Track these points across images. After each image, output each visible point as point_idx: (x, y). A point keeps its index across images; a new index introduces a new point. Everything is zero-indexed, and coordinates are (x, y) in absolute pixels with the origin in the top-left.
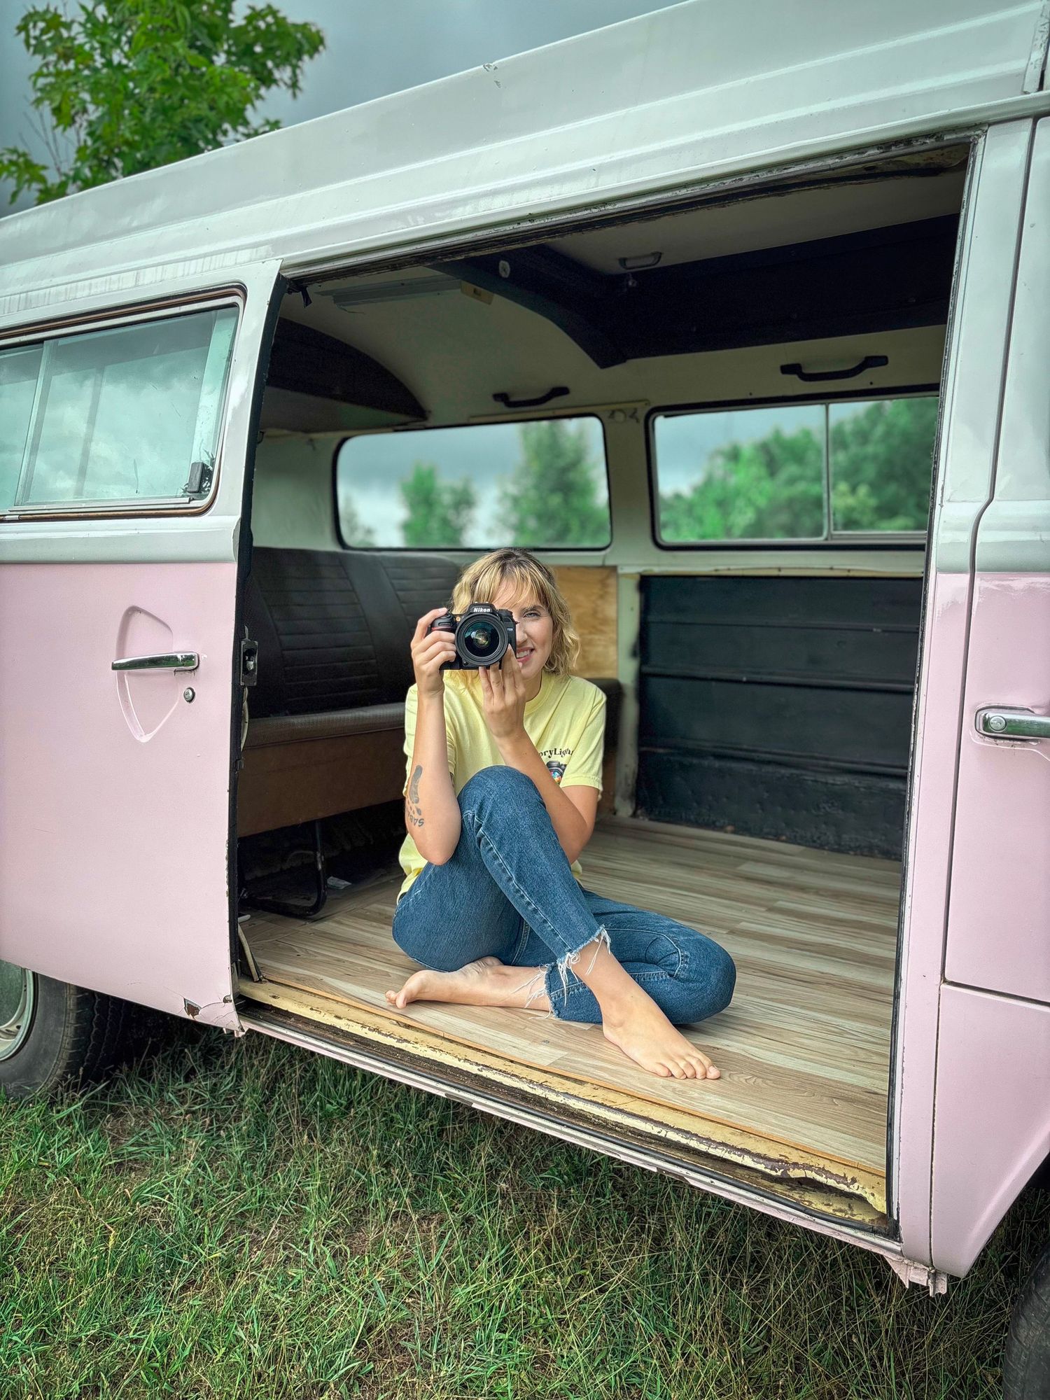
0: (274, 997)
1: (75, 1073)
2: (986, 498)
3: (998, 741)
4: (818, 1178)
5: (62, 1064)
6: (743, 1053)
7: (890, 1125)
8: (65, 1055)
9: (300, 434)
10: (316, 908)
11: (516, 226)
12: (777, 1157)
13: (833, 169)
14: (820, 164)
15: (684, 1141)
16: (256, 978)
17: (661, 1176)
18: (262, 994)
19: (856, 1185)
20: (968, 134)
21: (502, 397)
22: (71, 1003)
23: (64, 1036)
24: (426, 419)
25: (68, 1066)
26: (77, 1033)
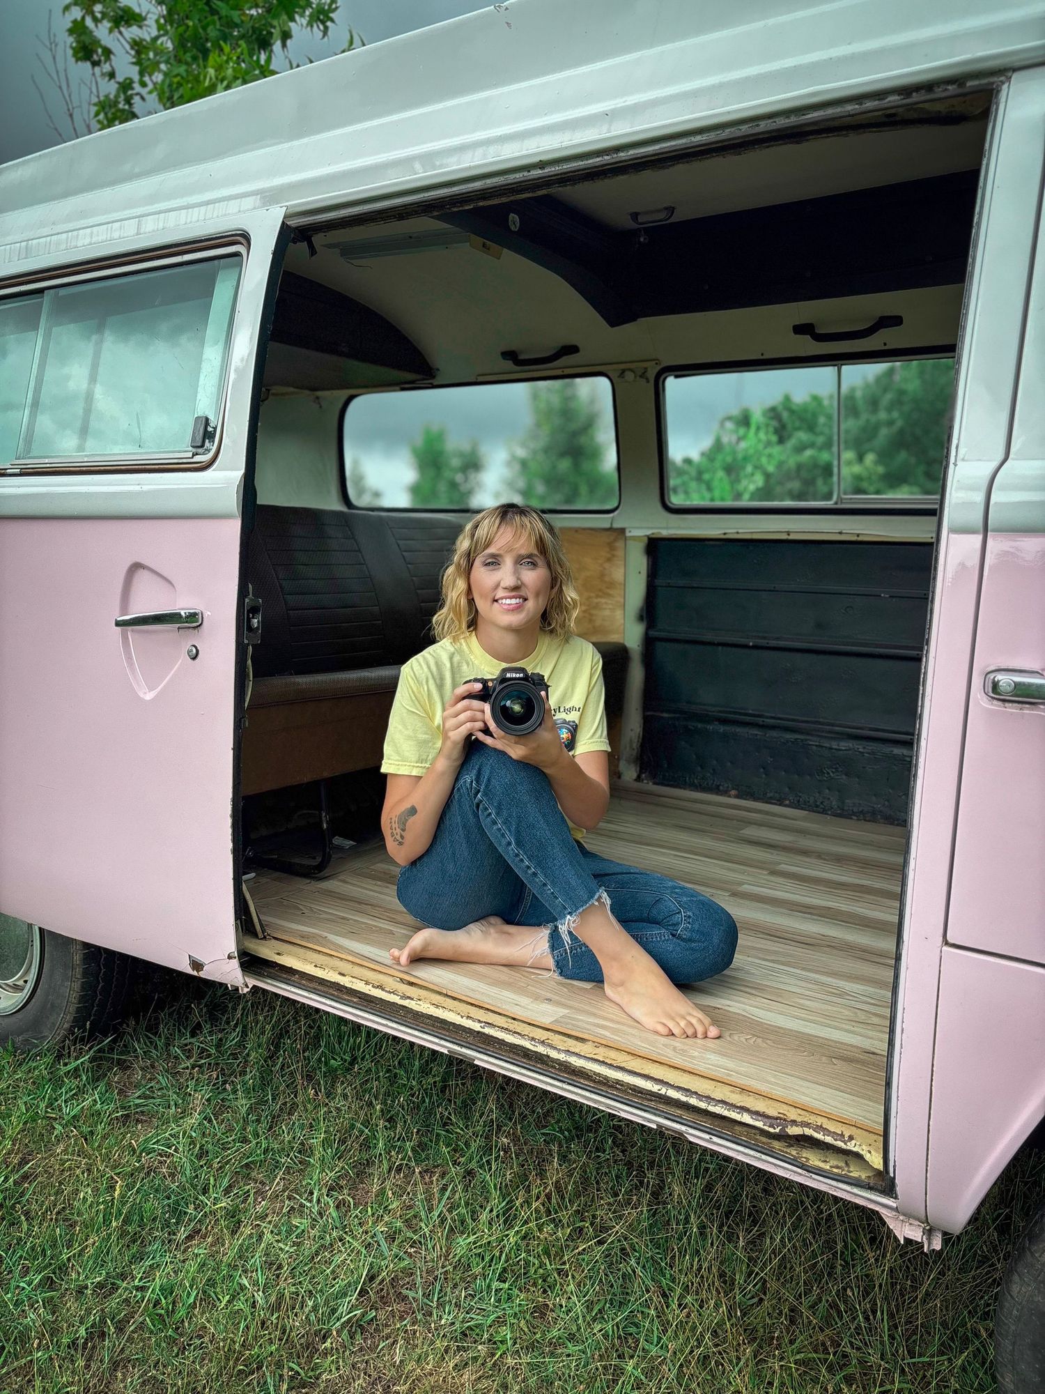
0: (278, 954)
1: (83, 1027)
2: (1001, 457)
3: (1007, 705)
4: (816, 1135)
5: (69, 1018)
6: (744, 1014)
7: (888, 1084)
8: (72, 1009)
9: (307, 392)
10: (321, 867)
11: (526, 174)
12: (775, 1114)
14: (839, 110)
15: (684, 1099)
16: (261, 935)
17: (661, 1132)
18: (266, 951)
19: (853, 1142)
20: (992, 80)
21: (510, 355)
22: (78, 958)
23: (70, 991)
24: (434, 377)
25: (76, 1020)
26: (83, 988)
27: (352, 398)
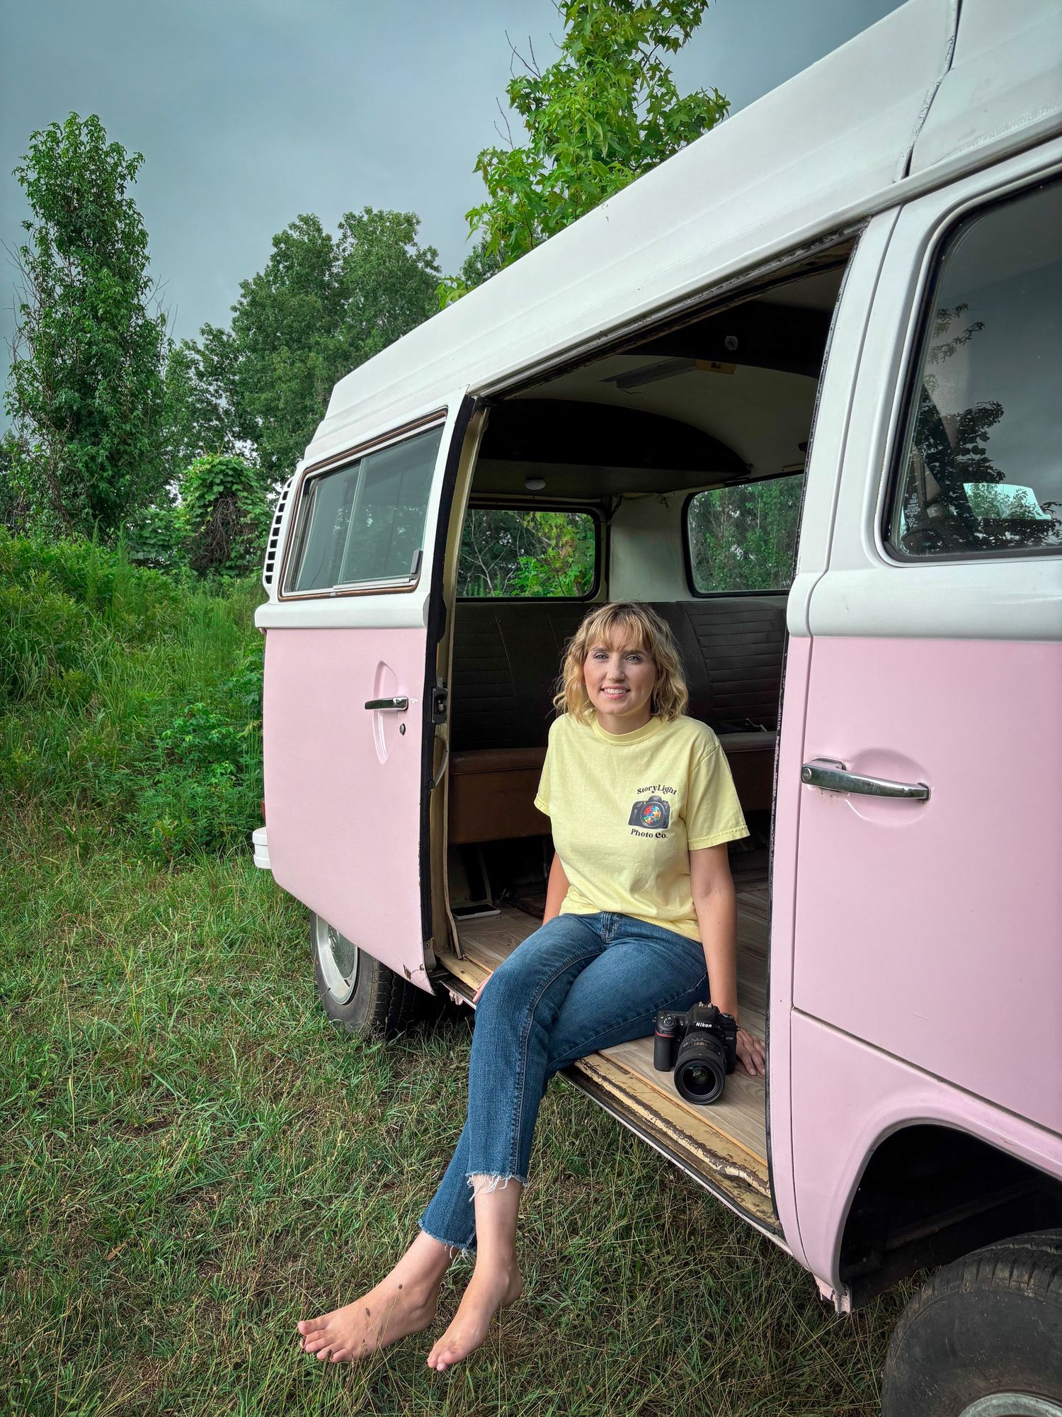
0: (463, 972)
2: (824, 568)
4: (748, 1179)
5: (372, 1011)
8: (374, 1005)
11: (598, 341)
12: (724, 1155)
14: (768, 267)
15: (665, 1129)
16: (460, 956)
18: (456, 969)
20: (857, 228)
23: (371, 989)
24: (749, 472)
25: (376, 1013)
26: (380, 989)
27: (691, 497)
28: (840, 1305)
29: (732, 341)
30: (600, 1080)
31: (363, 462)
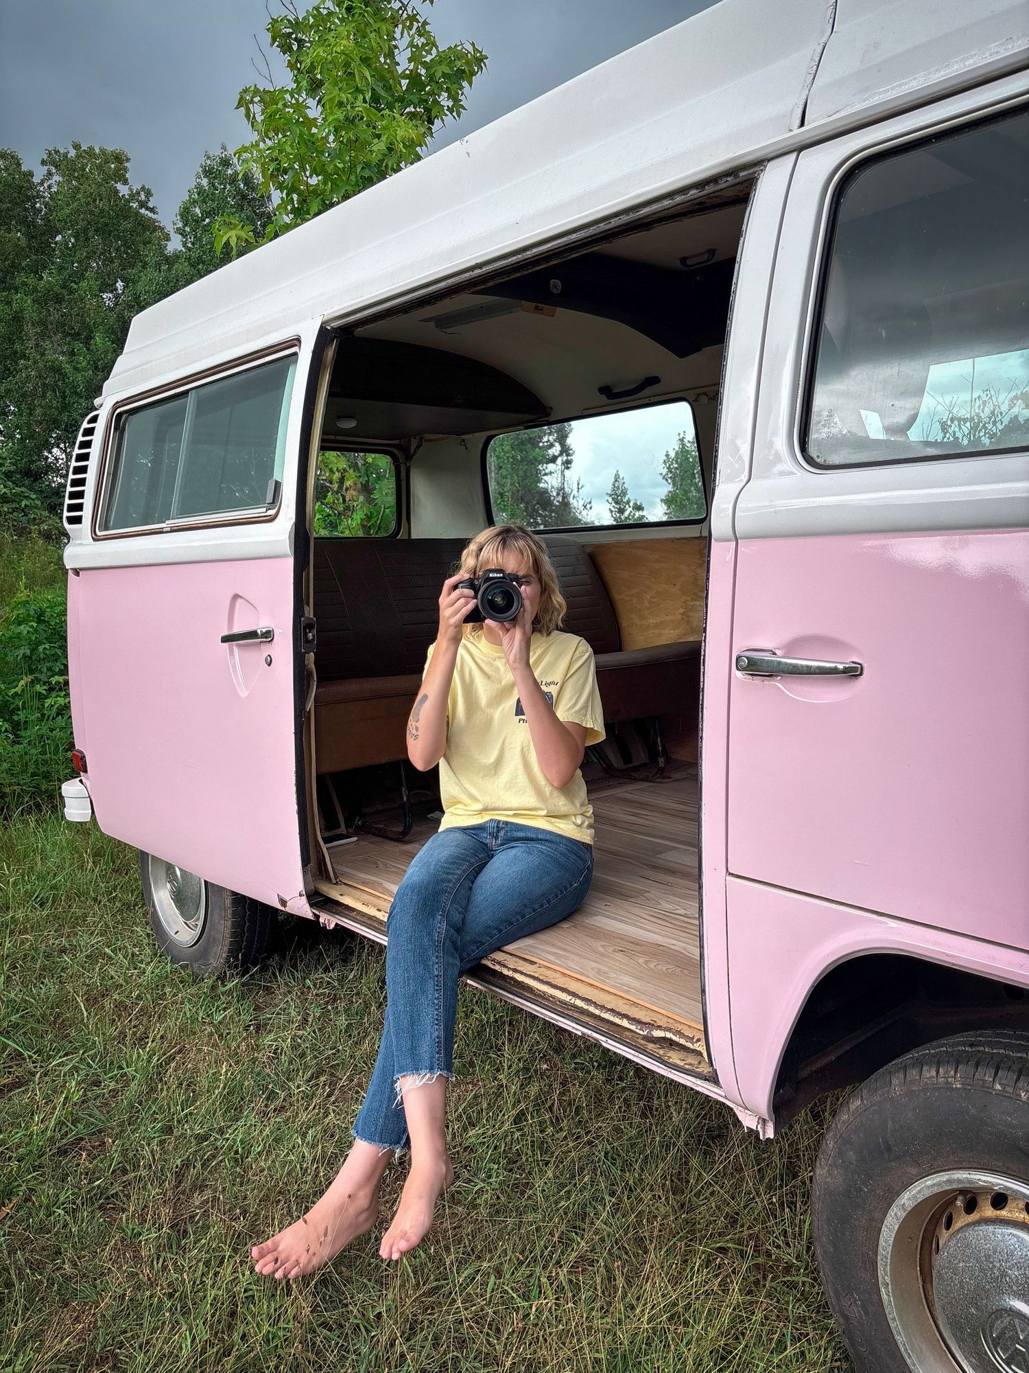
0: (341, 895)
1: (236, 959)
2: (746, 477)
3: (755, 678)
4: (674, 1038)
5: (226, 949)
7: (703, 991)
8: (227, 942)
9: (455, 437)
10: (405, 833)
11: (471, 273)
12: (648, 1020)
13: (668, 209)
14: (660, 205)
15: (585, 1007)
16: (334, 881)
17: (584, 1037)
18: (334, 893)
19: (699, 1043)
20: (751, 171)
21: (606, 391)
22: (228, 902)
23: (224, 927)
24: (549, 415)
25: (230, 951)
26: (233, 926)
27: (490, 438)
28: (764, 1133)
29: (556, 285)
30: (511, 972)
31: (192, 395)
